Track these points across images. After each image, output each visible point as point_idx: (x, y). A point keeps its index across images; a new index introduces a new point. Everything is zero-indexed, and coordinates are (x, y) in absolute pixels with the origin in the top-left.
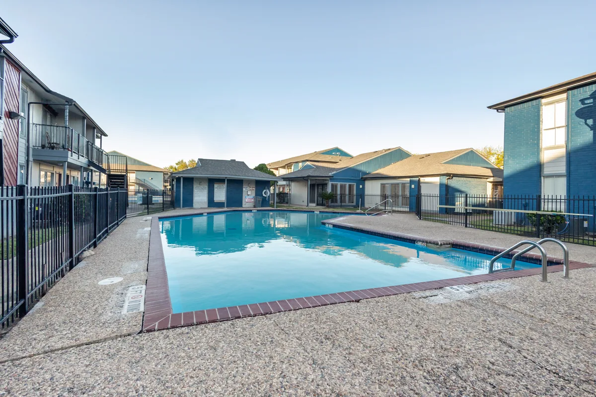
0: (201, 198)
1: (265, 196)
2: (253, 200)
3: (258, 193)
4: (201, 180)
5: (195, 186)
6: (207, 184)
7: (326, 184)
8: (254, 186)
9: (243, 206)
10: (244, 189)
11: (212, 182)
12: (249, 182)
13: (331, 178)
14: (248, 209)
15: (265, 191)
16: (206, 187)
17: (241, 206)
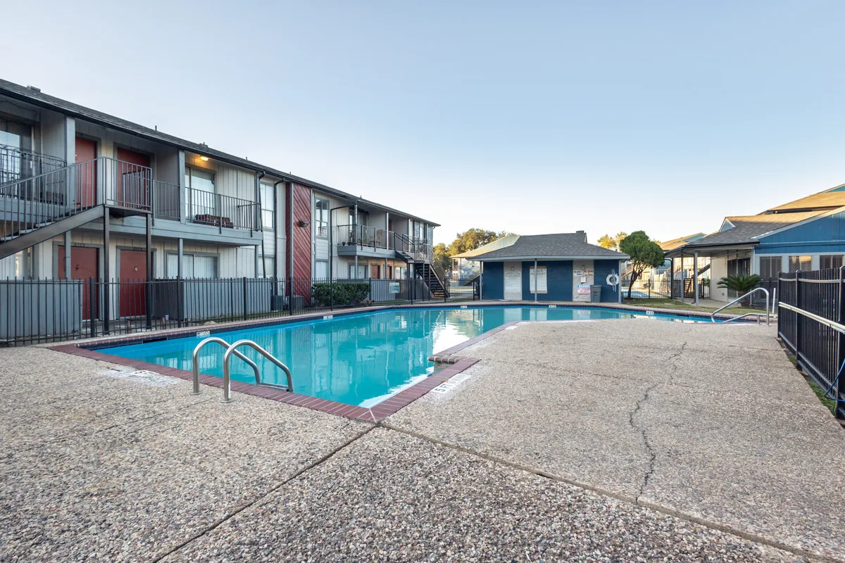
0: (513, 288)
1: (611, 284)
2: (589, 291)
3: (599, 280)
4: (513, 264)
5: (505, 273)
6: (521, 269)
7: (748, 260)
8: (593, 270)
9: (574, 300)
10: (575, 275)
11: (526, 266)
12: (583, 264)
13: (758, 246)
14: (580, 304)
15: (610, 276)
16: (520, 273)
17: (570, 299)
